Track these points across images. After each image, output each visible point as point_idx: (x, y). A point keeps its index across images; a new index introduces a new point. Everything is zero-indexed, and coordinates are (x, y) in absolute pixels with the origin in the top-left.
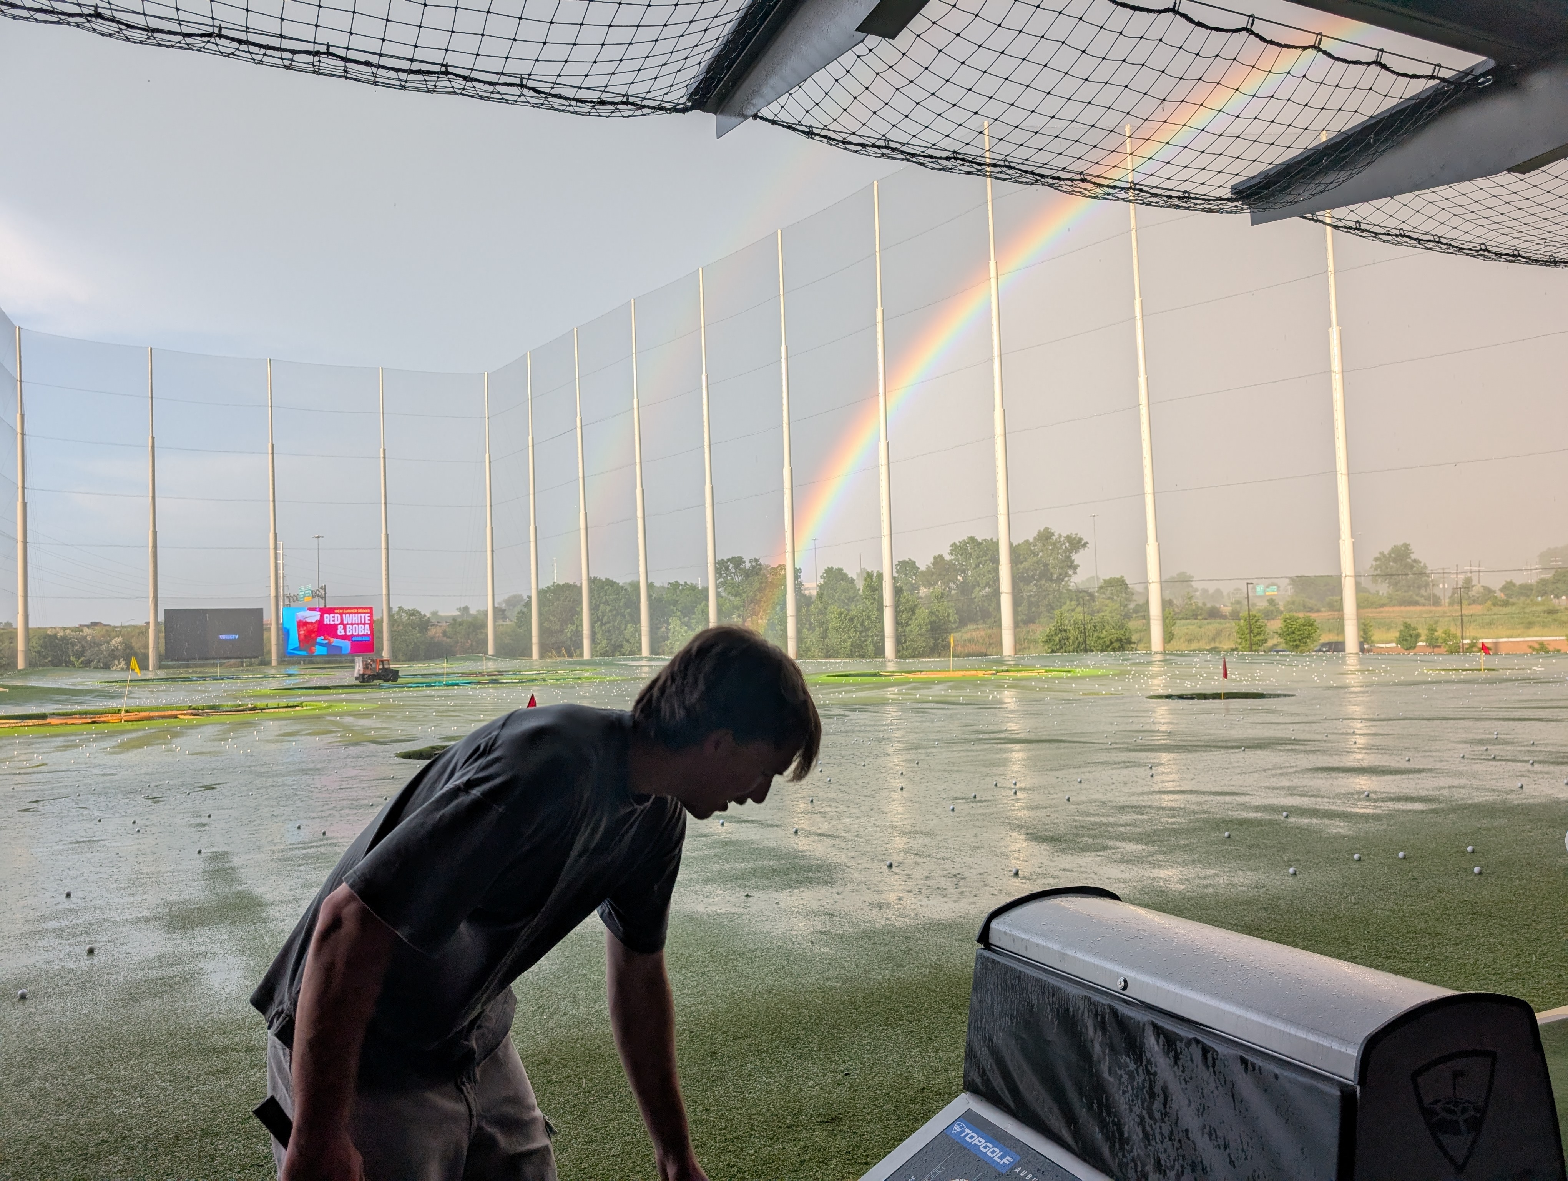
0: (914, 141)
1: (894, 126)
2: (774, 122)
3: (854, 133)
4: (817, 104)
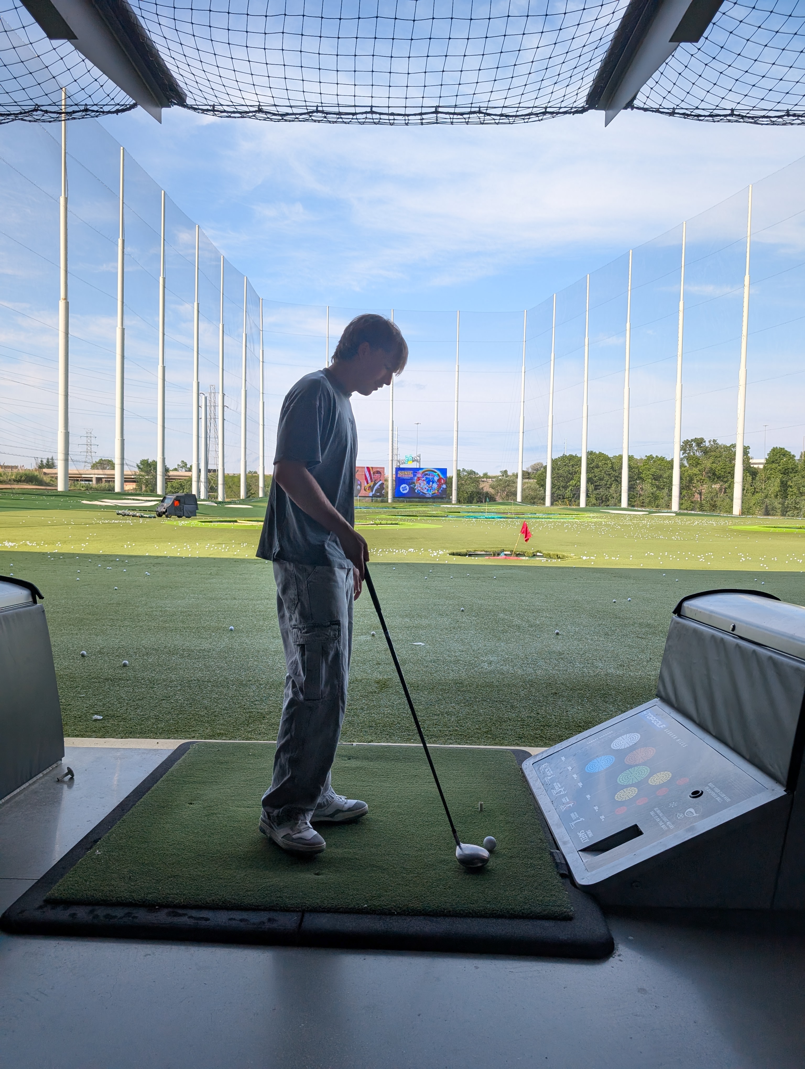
1: (723, 98)
2: (645, 110)
3: (697, 108)
4: (669, 92)
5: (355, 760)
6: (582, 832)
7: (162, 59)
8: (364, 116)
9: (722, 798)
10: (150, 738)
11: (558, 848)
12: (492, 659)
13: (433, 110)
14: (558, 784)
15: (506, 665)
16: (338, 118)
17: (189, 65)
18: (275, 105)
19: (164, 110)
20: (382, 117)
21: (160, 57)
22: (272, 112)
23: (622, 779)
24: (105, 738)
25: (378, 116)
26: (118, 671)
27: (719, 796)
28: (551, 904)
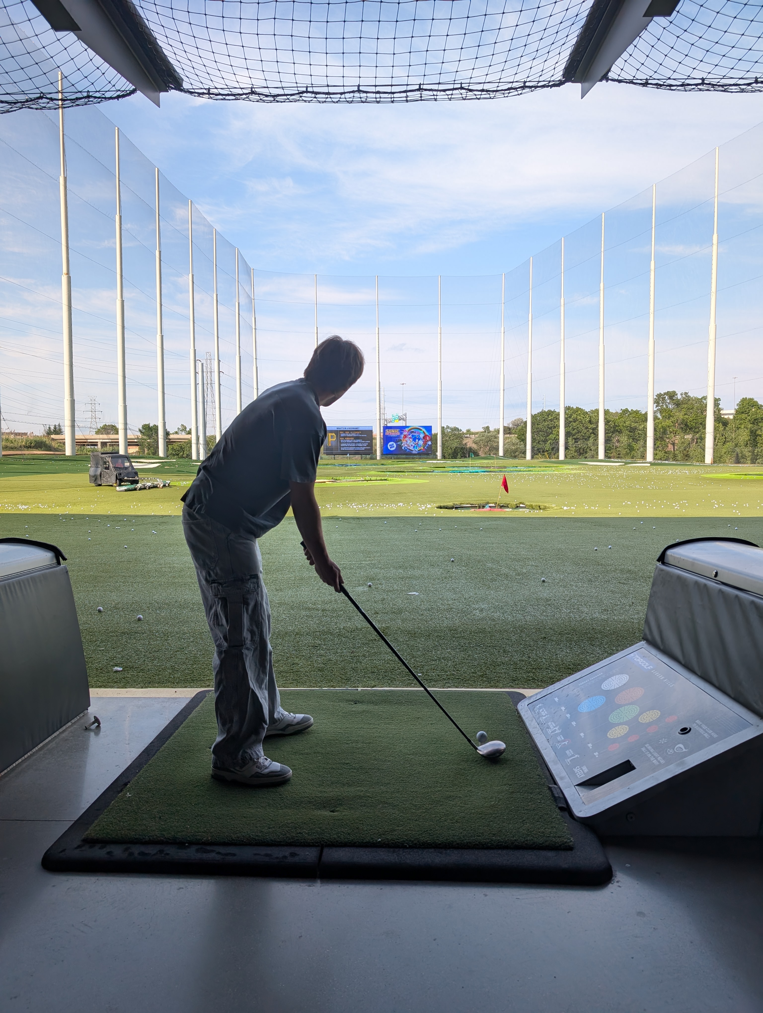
0: (710, 76)
1: (694, 69)
2: (620, 81)
3: (669, 78)
4: (643, 64)
5: (361, 704)
6: (578, 768)
7: (160, 47)
8: (352, 95)
9: (710, 734)
10: (168, 687)
11: (555, 783)
12: (483, 607)
13: (417, 87)
14: (553, 723)
15: (496, 612)
16: (327, 98)
17: (186, 52)
18: (267, 87)
19: (162, 95)
20: (369, 95)
21: (158, 45)
22: (264, 93)
23: (613, 718)
24: (126, 688)
25: (365, 95)
26: (133, 625)
27: (706, 732)
28: (552, 835)
